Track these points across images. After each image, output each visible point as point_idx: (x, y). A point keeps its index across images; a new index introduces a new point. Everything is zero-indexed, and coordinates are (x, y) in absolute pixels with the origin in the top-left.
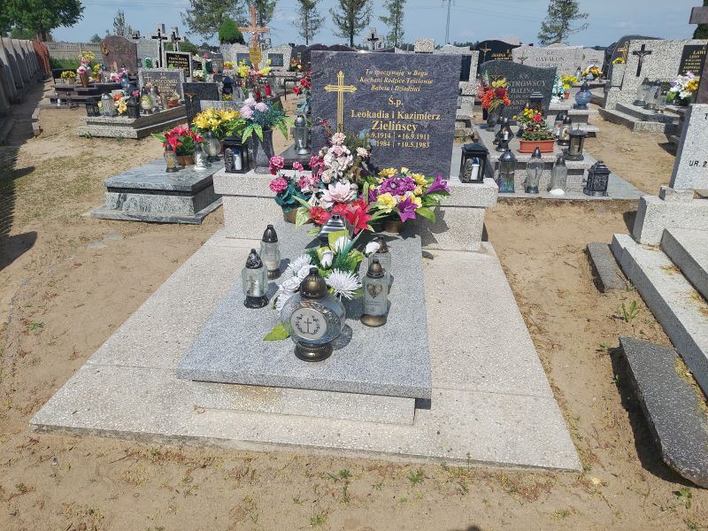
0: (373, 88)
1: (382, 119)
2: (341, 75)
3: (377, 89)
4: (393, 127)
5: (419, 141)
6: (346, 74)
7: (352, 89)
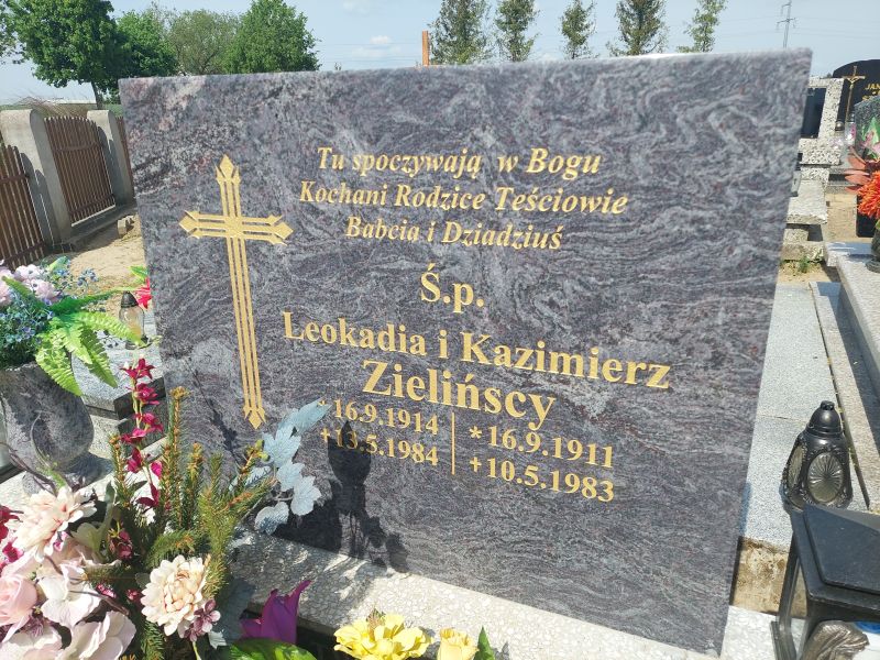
0: (354, 228)
1: (402, 359)
2: (227, 174)
3: (368, 233)
4: (444, 391)
5: (563, 466)
6: (245, 170)
7: (277, 232)
